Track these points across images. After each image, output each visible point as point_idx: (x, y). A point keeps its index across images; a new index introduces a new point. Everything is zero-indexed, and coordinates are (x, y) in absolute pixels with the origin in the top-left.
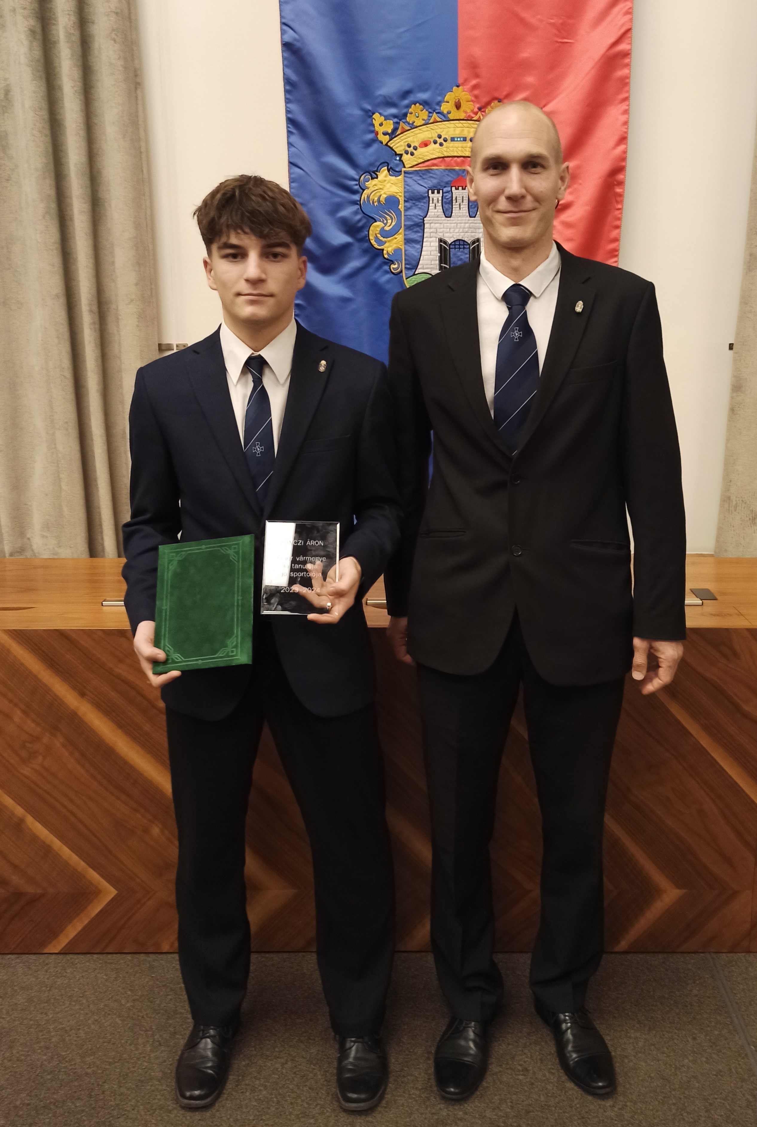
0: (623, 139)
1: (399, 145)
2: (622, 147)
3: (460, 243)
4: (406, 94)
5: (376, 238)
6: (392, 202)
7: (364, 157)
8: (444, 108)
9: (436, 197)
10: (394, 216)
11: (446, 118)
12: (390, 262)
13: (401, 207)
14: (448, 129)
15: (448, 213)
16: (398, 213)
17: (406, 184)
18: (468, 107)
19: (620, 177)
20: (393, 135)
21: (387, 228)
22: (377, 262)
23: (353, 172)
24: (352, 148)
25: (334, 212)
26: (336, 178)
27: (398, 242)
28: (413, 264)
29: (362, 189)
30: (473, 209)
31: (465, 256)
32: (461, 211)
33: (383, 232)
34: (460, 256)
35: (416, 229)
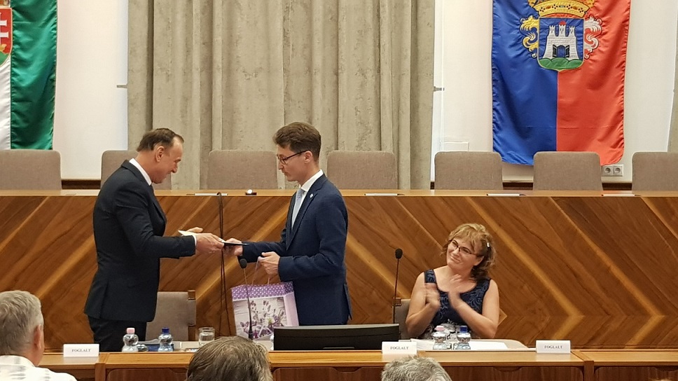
0: (629, 9)
1: (538, 8)
2: (628, 12)
3: (561, 47)
5: (526, 44)
6: (534, 29)
7: (524, 11)
10: (534, 34)
12: (532, 53)
13: (538, 32)
15: (557, 35)
16: (537, 34)
17: (540, 23)
19: (627, 23)
20: (535, 4)
21: (531, 40)
22: (526, 53)
23: (518, 18)
24: (518, 7)
25: (509, 32)
26: (511, 19)
27: (536, 45)
28: (542, 54)
29: (521, 24)
30: (567, 33)
31: (564, 52)
32: (562, 34)
33: (529, 41)
34: (561, 52)
35: (543, 40)
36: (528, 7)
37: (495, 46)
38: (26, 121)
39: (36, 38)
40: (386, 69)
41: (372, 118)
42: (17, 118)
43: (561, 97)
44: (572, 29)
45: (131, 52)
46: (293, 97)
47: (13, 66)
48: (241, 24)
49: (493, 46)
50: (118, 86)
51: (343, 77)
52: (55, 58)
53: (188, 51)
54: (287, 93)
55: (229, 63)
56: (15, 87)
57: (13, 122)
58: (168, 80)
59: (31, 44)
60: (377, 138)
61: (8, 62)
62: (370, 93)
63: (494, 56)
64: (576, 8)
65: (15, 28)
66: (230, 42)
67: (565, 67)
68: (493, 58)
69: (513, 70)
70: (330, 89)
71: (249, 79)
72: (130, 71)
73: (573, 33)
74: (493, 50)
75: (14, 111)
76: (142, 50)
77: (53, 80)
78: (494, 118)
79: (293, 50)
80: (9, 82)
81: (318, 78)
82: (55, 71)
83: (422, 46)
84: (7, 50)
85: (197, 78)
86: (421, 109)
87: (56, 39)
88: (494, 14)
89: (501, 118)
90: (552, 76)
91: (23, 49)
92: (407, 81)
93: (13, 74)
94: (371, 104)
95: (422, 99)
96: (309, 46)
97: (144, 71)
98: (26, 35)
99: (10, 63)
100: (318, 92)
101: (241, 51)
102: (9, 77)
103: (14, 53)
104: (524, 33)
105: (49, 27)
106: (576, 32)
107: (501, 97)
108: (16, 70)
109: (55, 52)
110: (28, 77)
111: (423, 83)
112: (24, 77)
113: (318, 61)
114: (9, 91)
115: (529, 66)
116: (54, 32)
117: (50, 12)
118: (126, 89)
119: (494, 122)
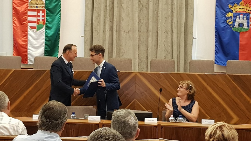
1: (232, 9)
3: (241, 23)
4: (234, 2)
5: (228, 22)
6: (231, 17)
7: (227, 10)
8: (240, 4)
9: (238, 16)
10: (231, 19)
11: (240, 6)
12: (230, 25)
13: (232, 18)
14: (240, 7)
15: (239, 19)
16: (232, 19)
17: (233, 14)
18: (243, 4)
20: (231, 8)
21: (230, 21)
22: (228, 25)
23: (225, 13)
24: (225, 9)
25: (222, 18)
26: (222, 13)
27: (231, 23)
28: (234, 26)
29: (226, 15)
30: (243, 18)
31: (242, 25)
32: (241, 19)
33: (229, 21)
34: (241, 25)
35: (234, 21)
36: (229, 9)
37: (216, 23)
38: (50, 48)
39: (54, 20)
40: (175, 31)
41: (170, 49)
42: (47, 47)
43: (240, 42)
44: (245, 17)
45: (86, 24)
46: (142, 40)
47: (46, 29)
48: (123, 15)
49: (215, 23)
50: (81, 36)
51: (160, 33)
52: (60, 26)
53: (105, 24)
54: (139, 39)
55: (119, 28)
56: (46, 36)
57: (45, 48)
58: (98, 34)
59: (52, 22)
60: (172, 55)
61: (44, 28)
62: (169, 39)
63: (216, 26)
64: (247, 9)
65: (47, 16)
66: (120, 21)
67: (242, 30)
68: (215, 27)
69: (223, 32)
70: (155, 38)
71: (126, 34)
72: (85, 31)
73: (246, 18)
74: (215, 24)
75: (46, 44)
76: (89, 24)
77: (59, 34)
78: (215, 49)
79: (142, 24)
80: (44, 34)
81: (150, 33)
82: (59, 31)
83: (189, 23)
84: (44, 23)
85: (107, 33)
86: (188, 45)
87: (60, 20)
88: (216, 11)
89: (218, 49)
90: (237, 34)
91: (49, 23)
92: (183, 35)
93: (46, 32)
94: (169, 43)
95: (189, 42)
96: (147, 22)
97: (90, 31)
98: (50, 18)
99: (45, 28)
100: (150, 39)
101: (123, 24)
102: (44, 33)
103: (46, 25)
104: (227, 18)
105: (58, 16)
106: (247, 18)
107: (218, 42)
108: (46, 30)
109: (60, 24)
110: (51, 33)
111: (189, 36)
112: (49, 33)
113: (150, 28)
114: (44, 38)
115: (229, 30)
116: (60, 17)
117: (58, 10)
118: (84, 37)
119: (215, 51)
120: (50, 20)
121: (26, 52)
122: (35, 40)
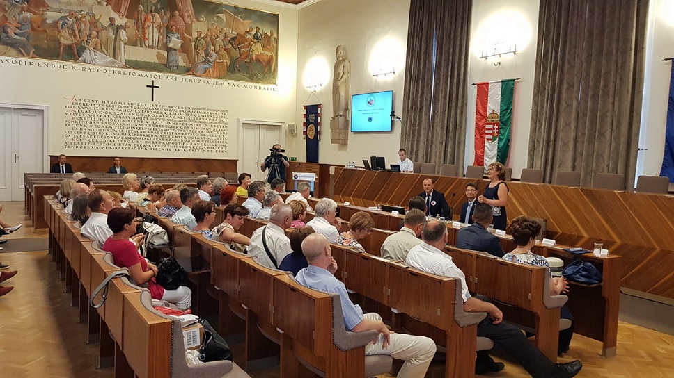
65: (500, 129)
80: (497, 146)
91: (502, 135)
93: (498, 143)
99: (498, 140)
103: (499, 136)
112: (501, 144)
114: (497, 149)
120: (502, 132)
121: (483, 162)
122: (490, 151)
